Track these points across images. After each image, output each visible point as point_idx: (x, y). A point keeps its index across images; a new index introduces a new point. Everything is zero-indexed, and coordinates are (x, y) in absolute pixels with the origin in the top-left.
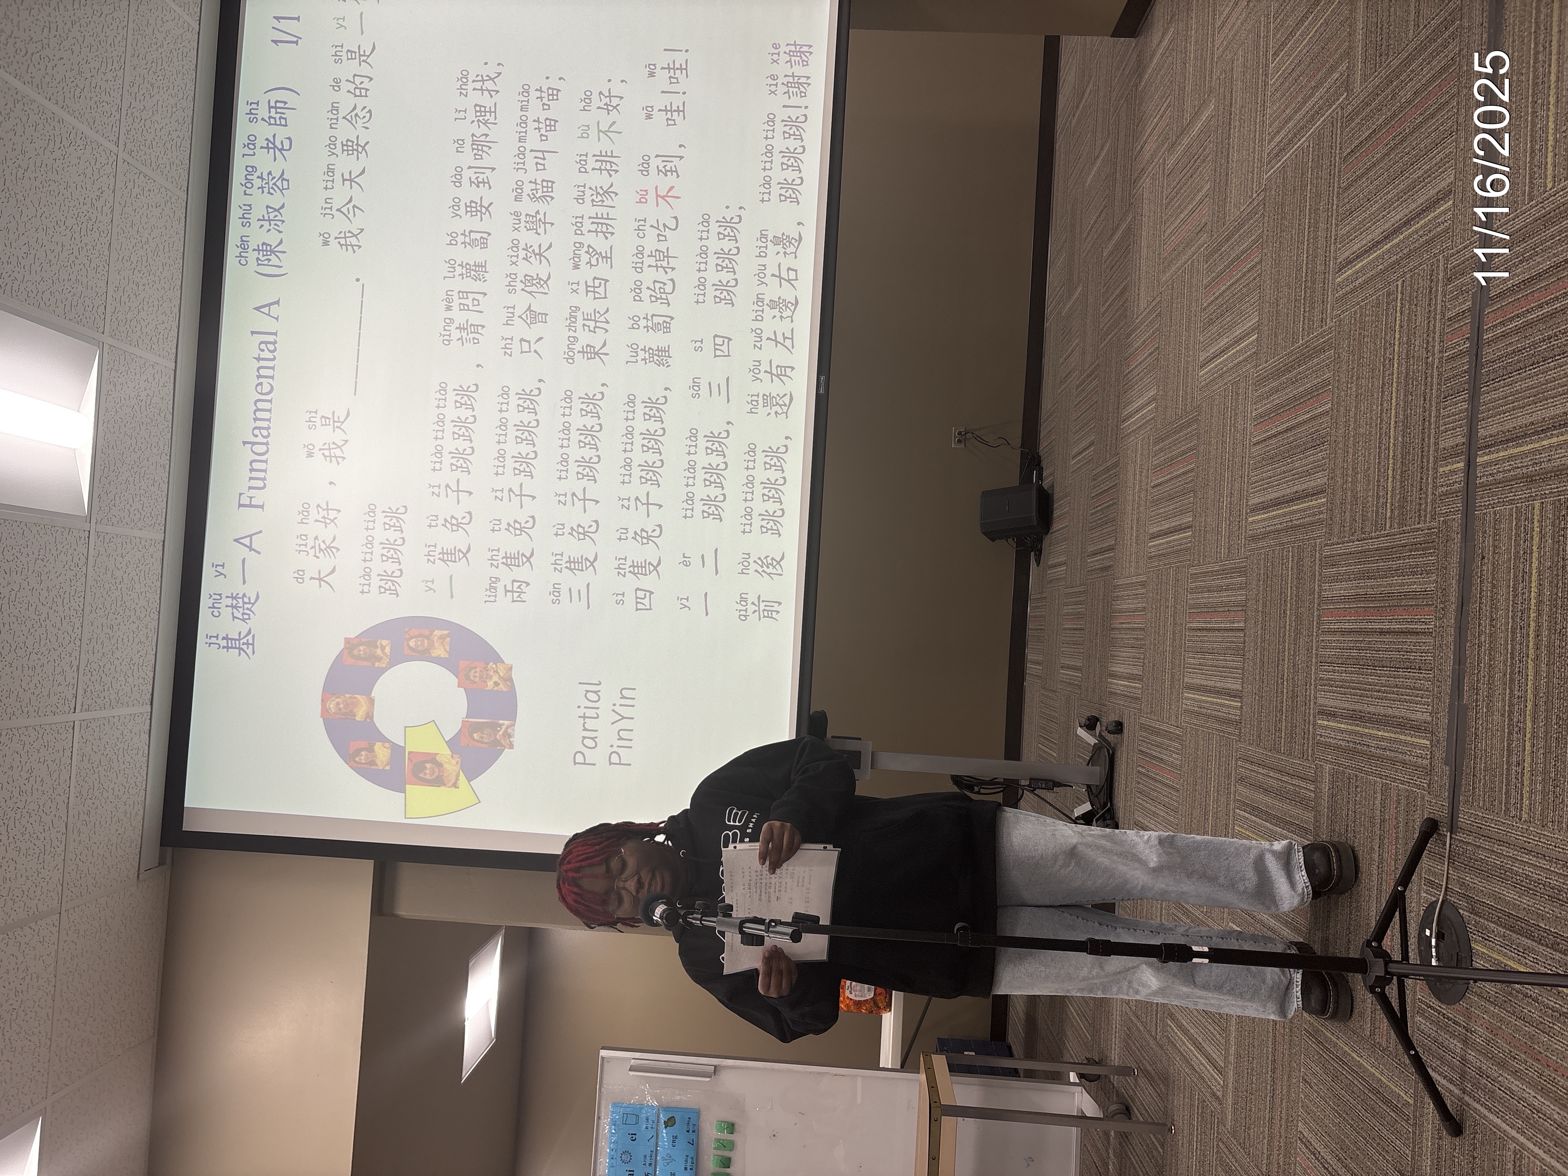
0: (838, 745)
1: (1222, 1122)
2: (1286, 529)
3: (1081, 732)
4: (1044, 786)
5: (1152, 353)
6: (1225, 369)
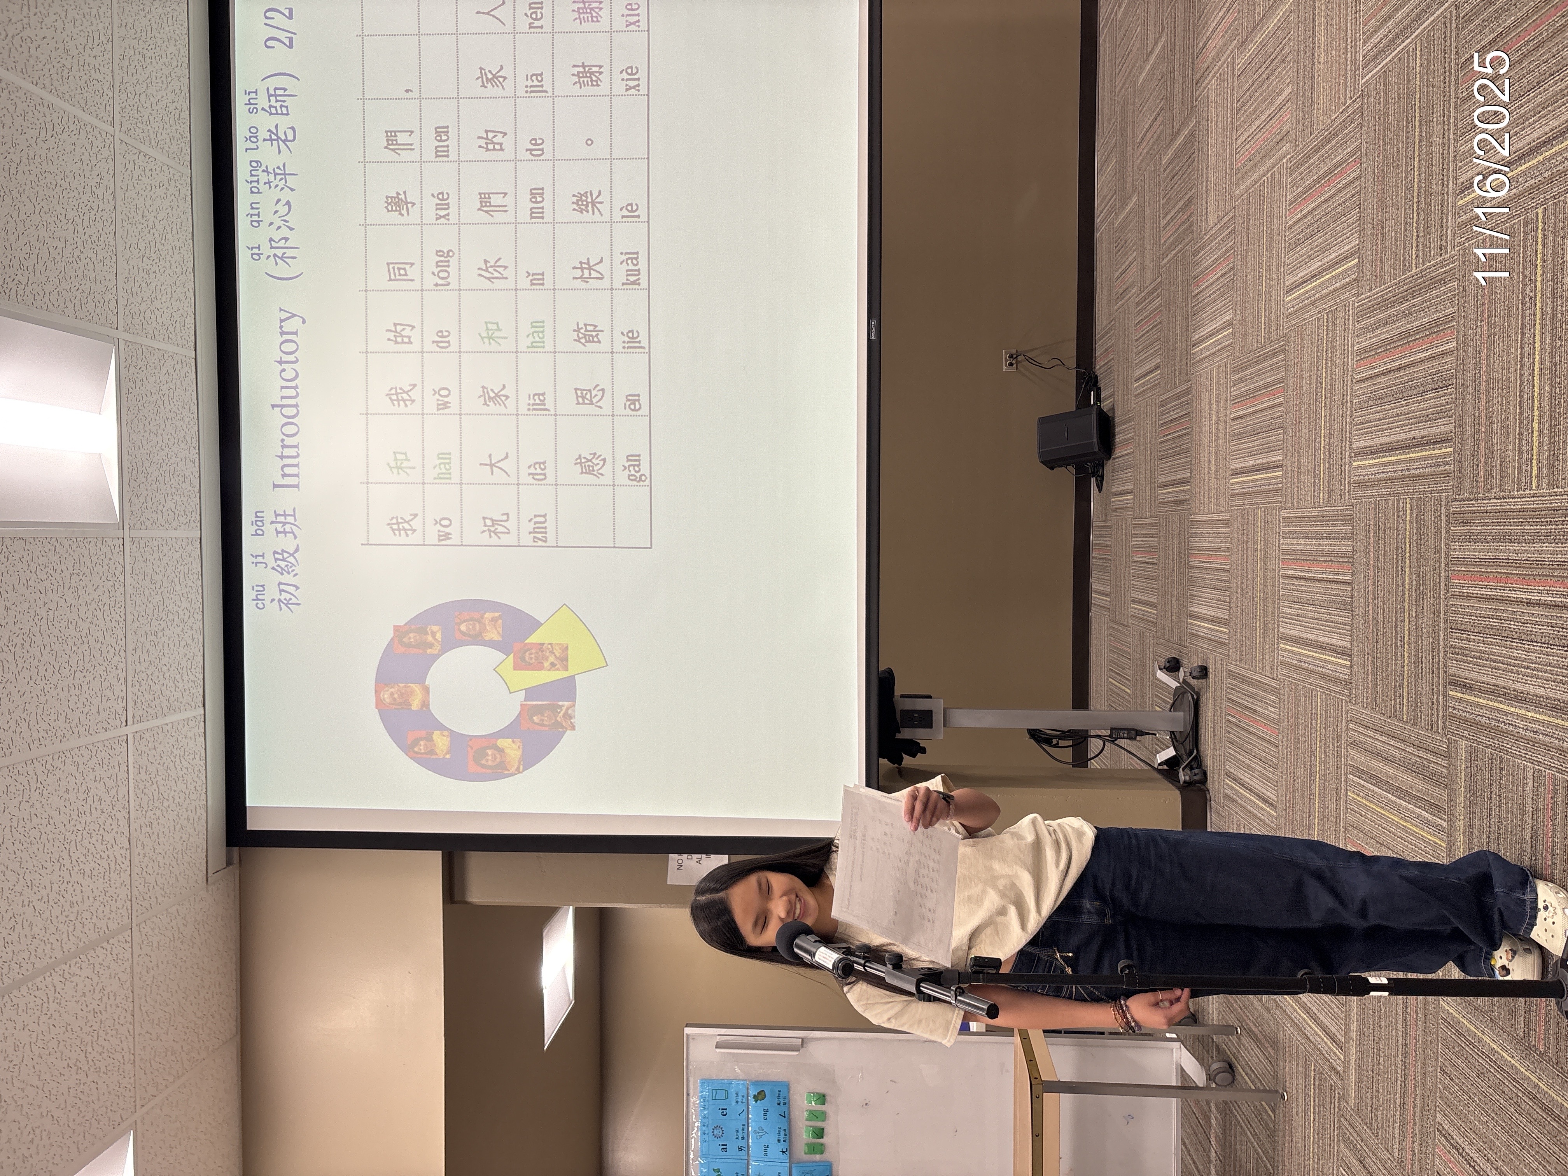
0: (908, 705)
1: (1343, 1098)
2: (1403, 478)
3: (1161, 676)
4: (1125, 736)
5: (1225, 274)
6: (1317, 296)
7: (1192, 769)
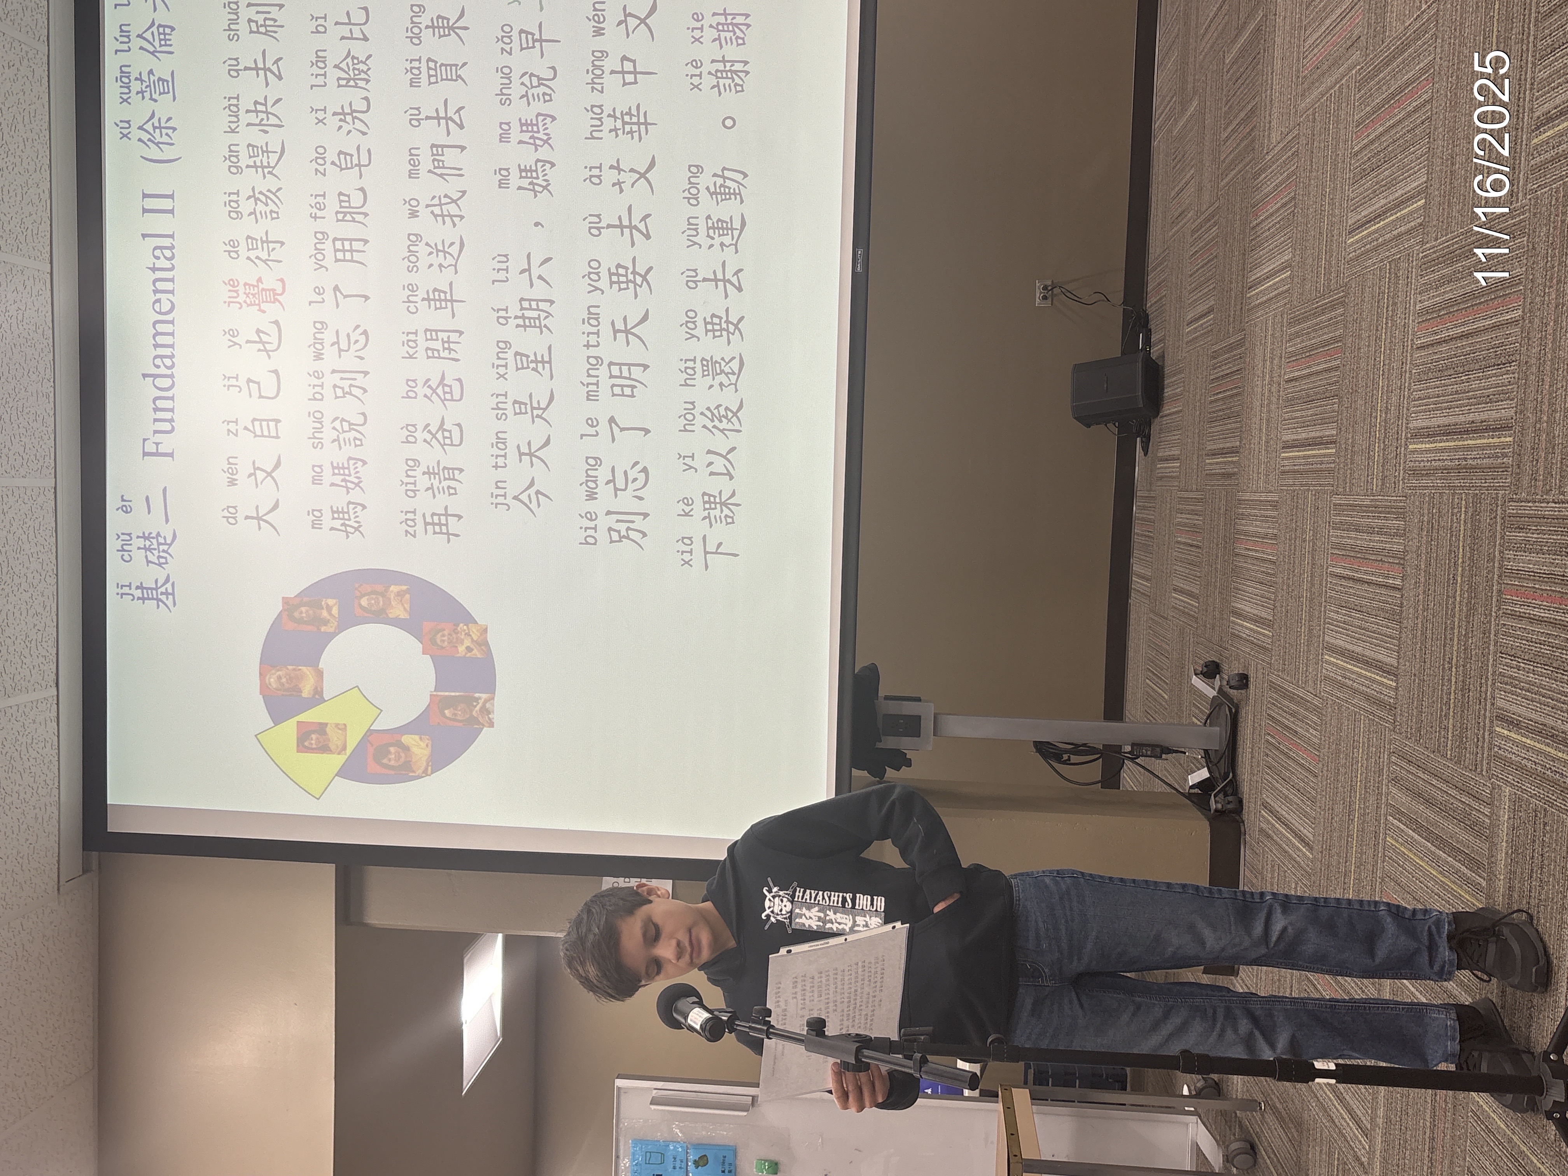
0: (893, 708)
3: (1197, 681)
4: (1149, 753)
5: (1286, 203)
6: (1380, 240)
7: (1226, 795)
